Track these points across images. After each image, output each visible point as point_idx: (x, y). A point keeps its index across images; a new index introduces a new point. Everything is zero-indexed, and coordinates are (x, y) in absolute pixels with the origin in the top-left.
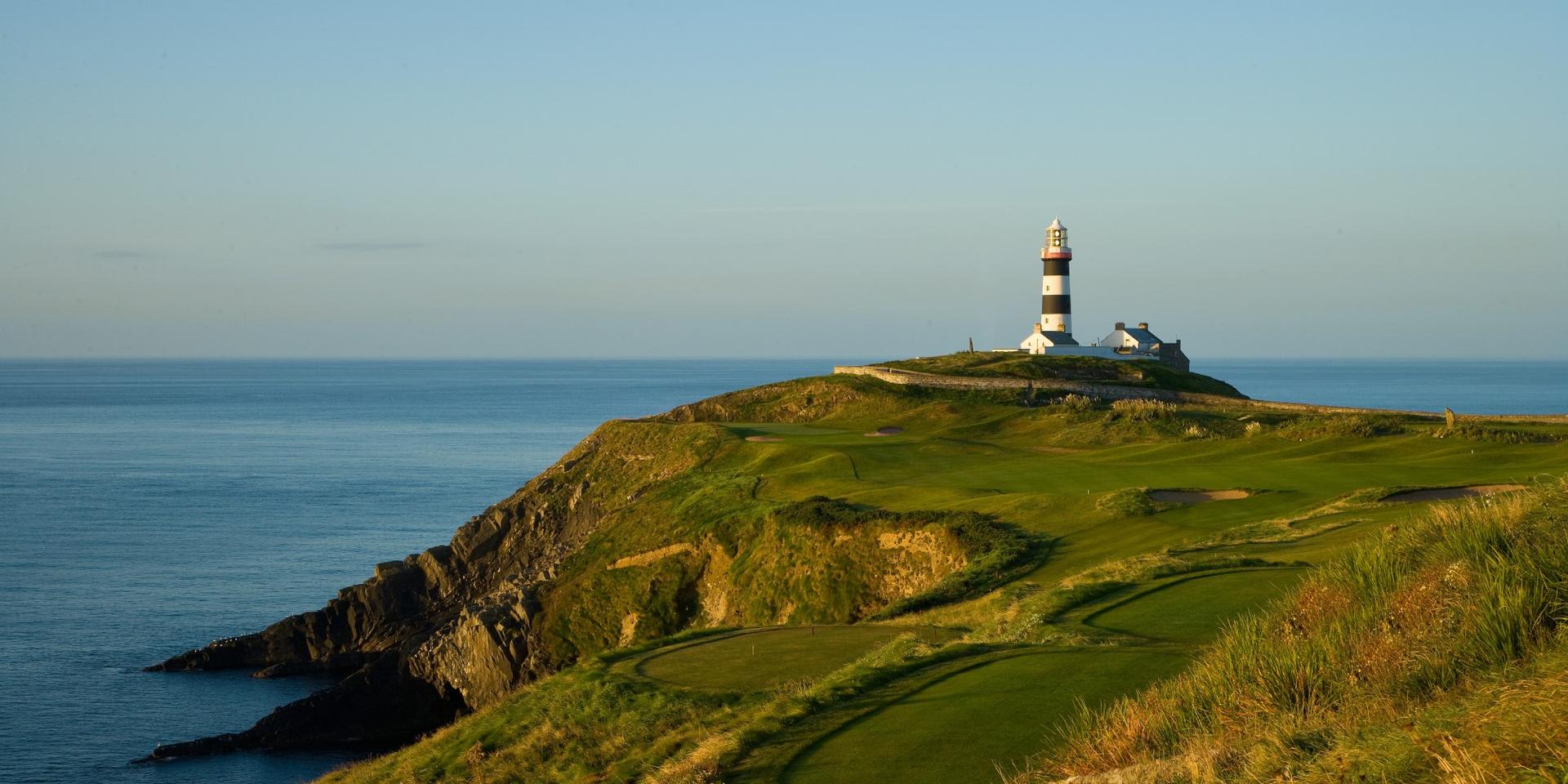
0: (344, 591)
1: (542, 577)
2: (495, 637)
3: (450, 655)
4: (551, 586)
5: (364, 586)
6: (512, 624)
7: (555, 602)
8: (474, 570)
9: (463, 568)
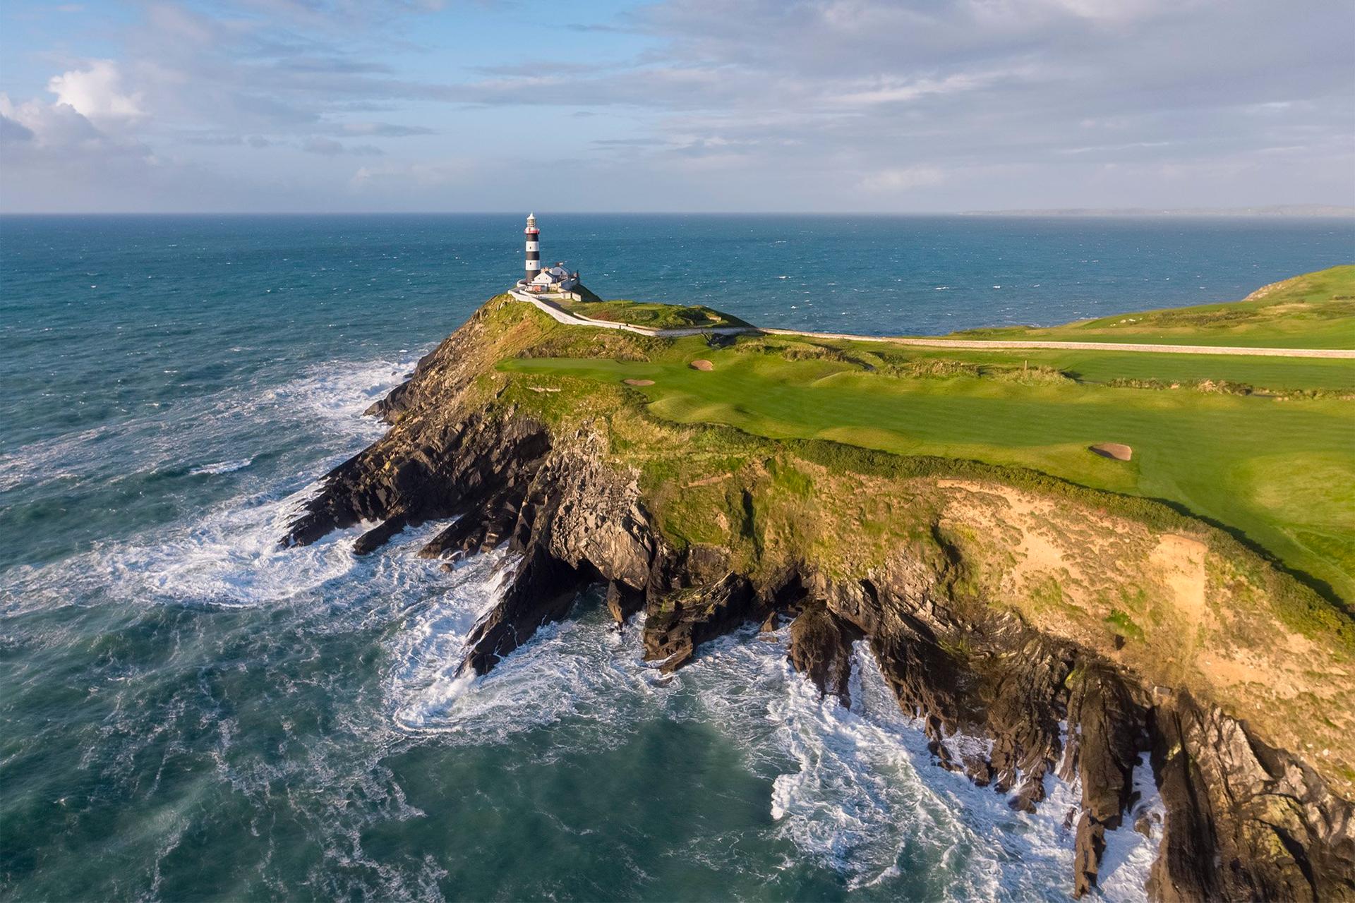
8: (446, 458)
9: (440, 457)
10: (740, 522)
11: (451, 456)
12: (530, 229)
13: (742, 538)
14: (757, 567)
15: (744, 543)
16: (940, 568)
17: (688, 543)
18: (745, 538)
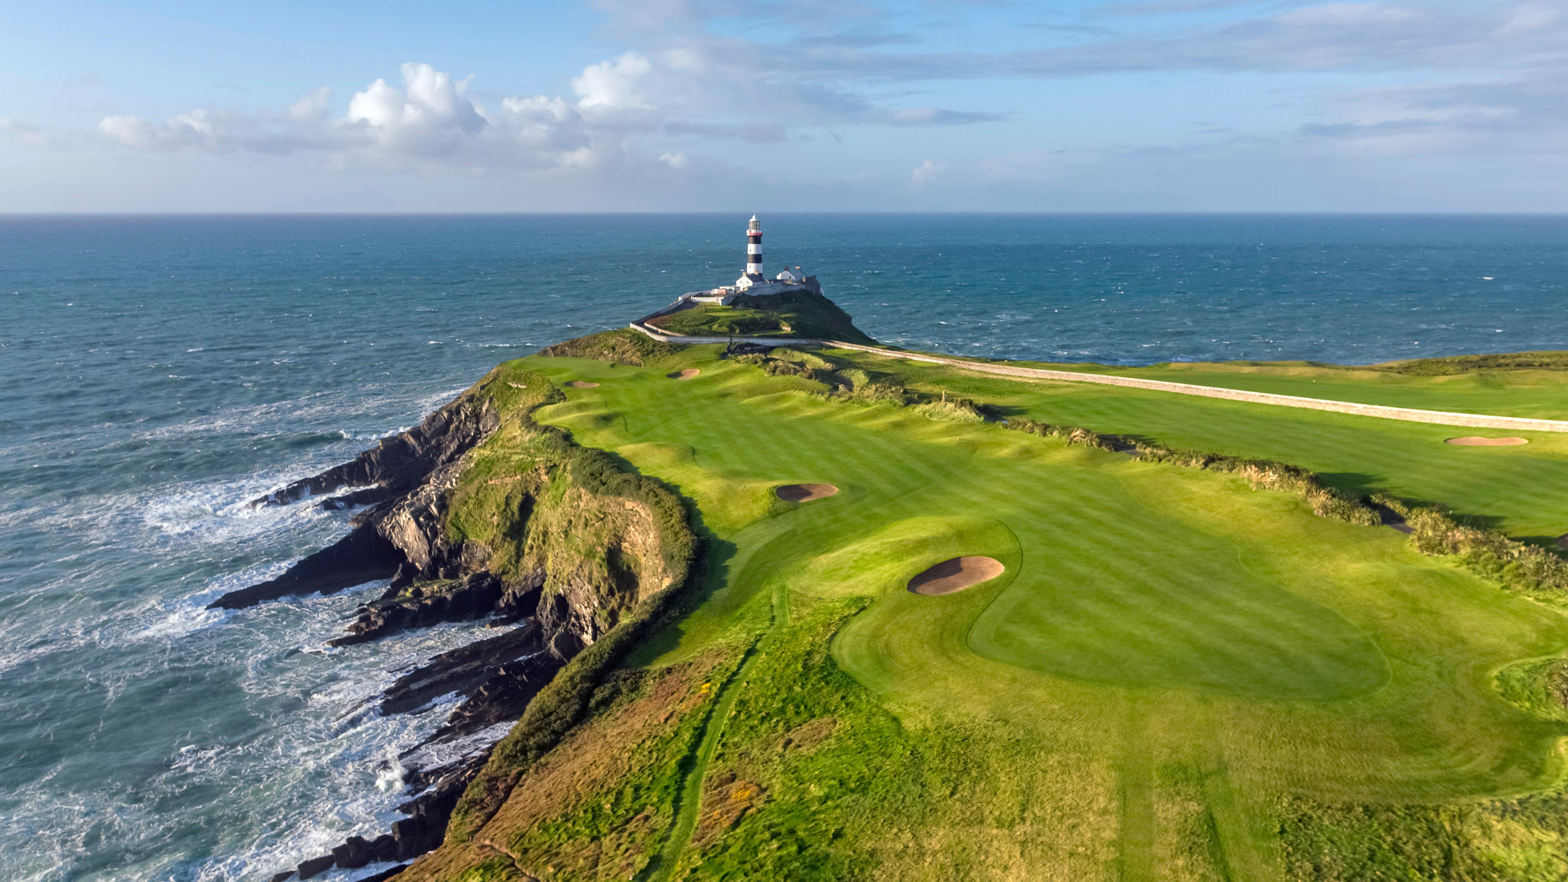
0: (363, 454)
1: (448, 485)
2: (419, 525)
3: (396, 530)
4: (452, 493)
5: (374, 451)
6: (430, 517)
7: (455, 502)
8: (433, 442)
9: (427, 441)
10: (508, 523)
11: (438, 441)
12: (751, 232)
13: (504, 540)
14: (513, 570)
15: (506, 544)
16: (604, 590)
17: (464, 536)
18: (509, 539)
